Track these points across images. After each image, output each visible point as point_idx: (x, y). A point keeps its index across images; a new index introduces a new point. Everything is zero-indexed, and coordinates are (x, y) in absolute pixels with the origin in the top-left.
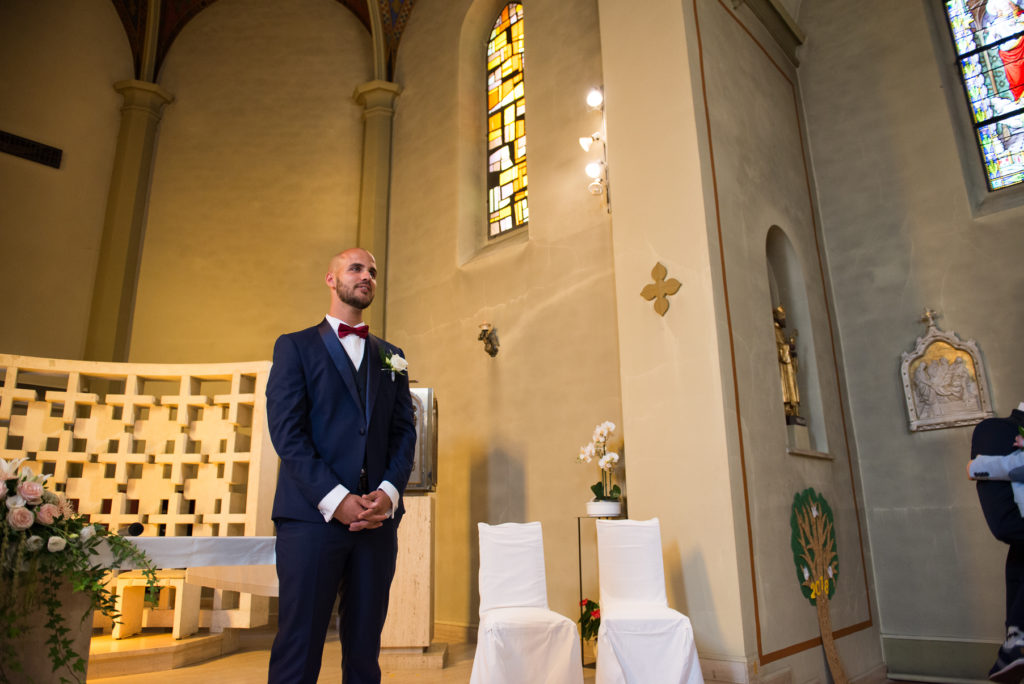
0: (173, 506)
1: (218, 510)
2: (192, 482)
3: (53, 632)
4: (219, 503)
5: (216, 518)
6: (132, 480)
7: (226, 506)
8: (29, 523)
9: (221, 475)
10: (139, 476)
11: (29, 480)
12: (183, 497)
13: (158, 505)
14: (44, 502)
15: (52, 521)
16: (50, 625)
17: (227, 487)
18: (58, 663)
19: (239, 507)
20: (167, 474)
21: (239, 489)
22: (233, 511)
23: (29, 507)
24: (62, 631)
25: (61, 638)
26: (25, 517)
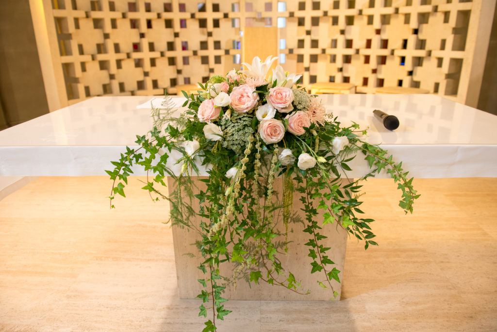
0: (411, 44)
1: (443, 47)
2: (424, 26)
3: (312, 237)
4: (443, 42)
5: (441, 54)
6: (384, 26)
7: (449, 45)
8: (281, 136)
9: (446, 20)
10: (388, 23)
11: (279, 84)
12: (417, 37)
13: (400, 43)
14: (296, 109)
15: (303, 131)
16: (309, 230)
17: (450, 31)
18: (315, 267)
19: (460, 45)
20: (407, 20)
21: (461, 32)
22: (454, 48)
23: (280, 116)
24: (319, 237)
25: (319, 243)
26: (275, 131)
